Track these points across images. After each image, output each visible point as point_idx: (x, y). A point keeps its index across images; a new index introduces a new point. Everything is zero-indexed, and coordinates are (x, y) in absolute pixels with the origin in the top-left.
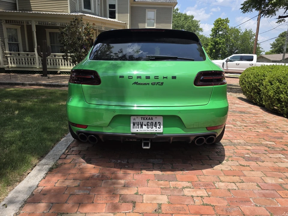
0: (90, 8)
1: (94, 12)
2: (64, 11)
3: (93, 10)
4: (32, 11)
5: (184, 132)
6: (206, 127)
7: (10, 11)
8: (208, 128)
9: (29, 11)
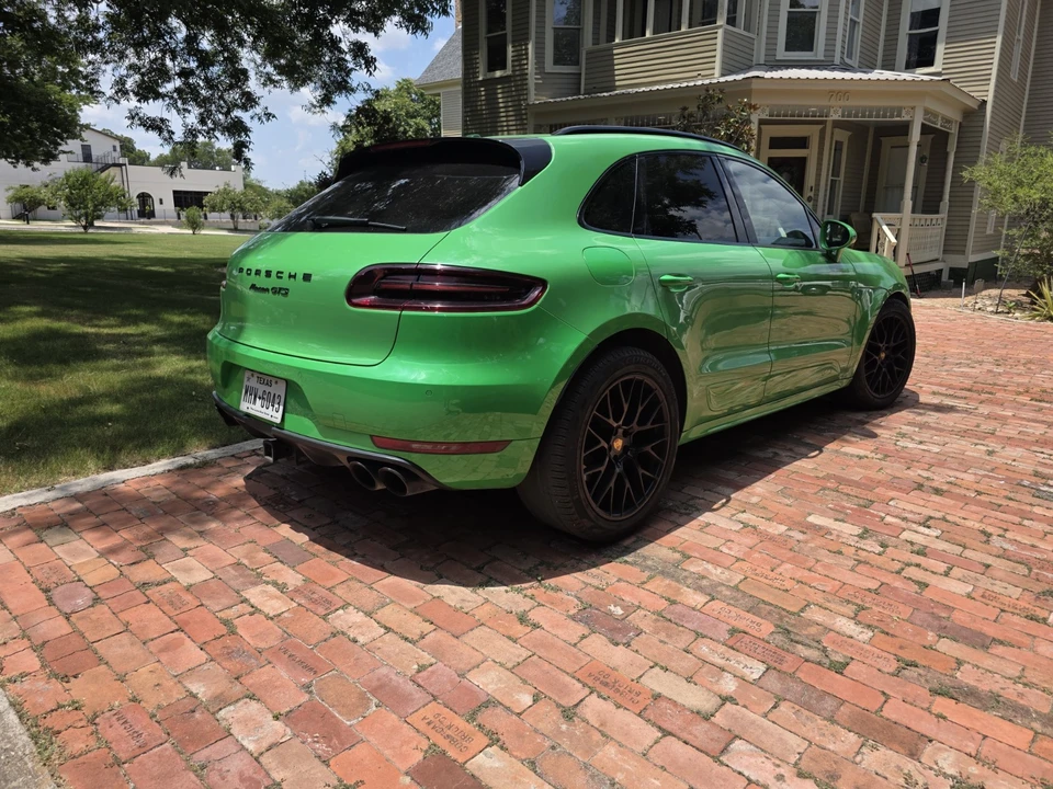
0: (809, 47)
1: (823, 58)
2: (703, 73)
3: (819, 52)
4: (614, 88)
5: (320, 437)
6: (371, 436)
7: (564, 99)
8: (377, 441)
9: (607, 92)
